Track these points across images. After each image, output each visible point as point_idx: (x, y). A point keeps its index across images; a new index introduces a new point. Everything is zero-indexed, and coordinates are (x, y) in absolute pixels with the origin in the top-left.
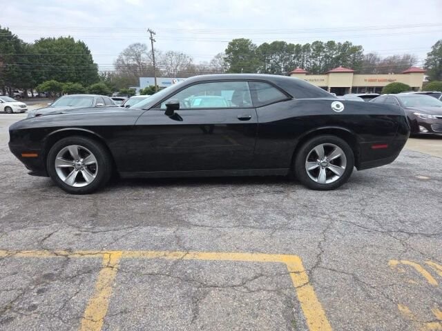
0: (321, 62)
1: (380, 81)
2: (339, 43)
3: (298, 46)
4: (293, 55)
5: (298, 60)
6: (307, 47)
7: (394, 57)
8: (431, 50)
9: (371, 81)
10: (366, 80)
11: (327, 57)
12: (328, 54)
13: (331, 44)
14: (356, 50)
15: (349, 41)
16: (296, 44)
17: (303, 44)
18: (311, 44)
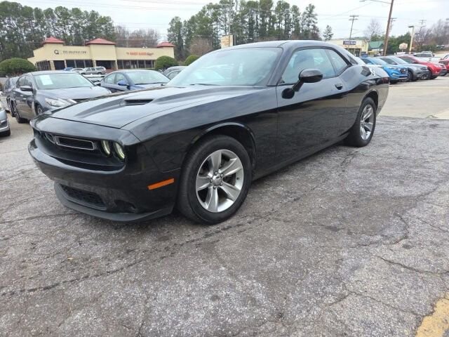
0: (71, 31)
1: (140, 54)
2: (86, 12)
3: (37, 10)
4: (34, 21)
5: (42, 27)
6: (49, 12)
7: (141, 32)
8: (170, 26)
9: (132, 54)
10: (128, 53)
11: (77, 26)
12: (77, 22)
13: (76, 12)
14: (105, 20)
15: (96, 11)
16: (34, 8)
17: (43, 8)
18: (54, 9)
